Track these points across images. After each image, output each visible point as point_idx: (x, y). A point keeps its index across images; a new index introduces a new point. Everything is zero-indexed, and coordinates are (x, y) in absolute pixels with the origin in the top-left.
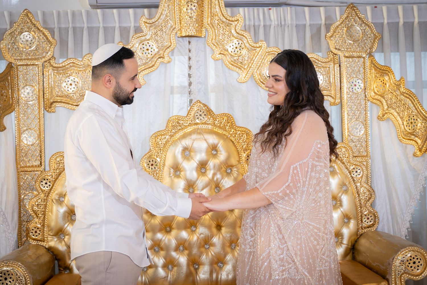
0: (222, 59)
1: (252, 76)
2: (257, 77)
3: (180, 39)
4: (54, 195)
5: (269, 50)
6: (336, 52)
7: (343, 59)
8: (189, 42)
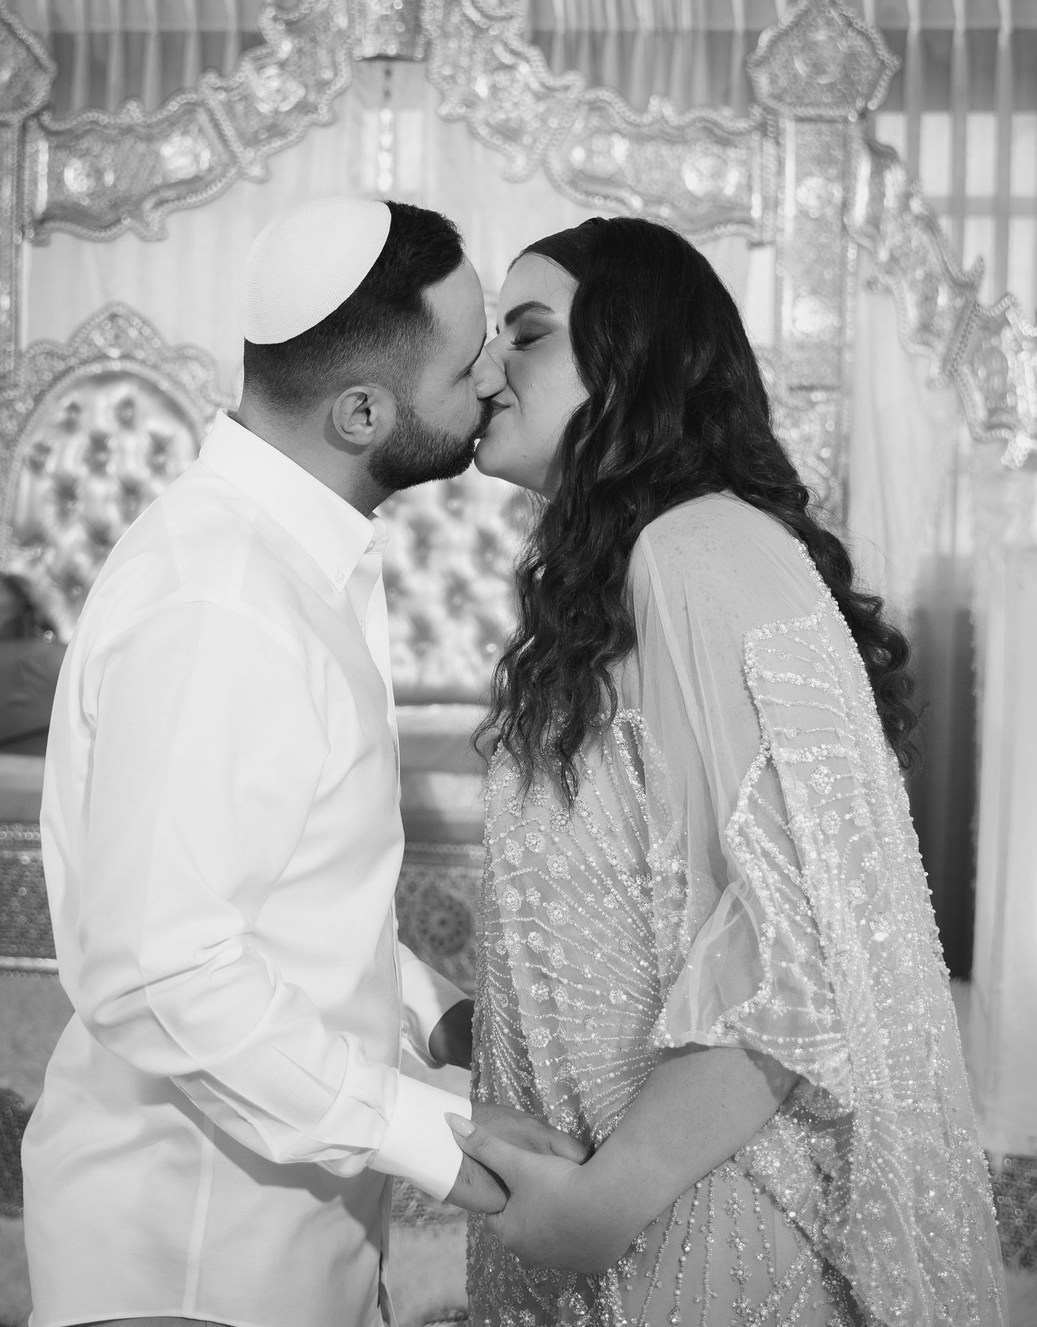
0: (464, 118)
1: (544, 163)
2: (557, 166)
3: (364, 65)
4: (25, 449)
5: (591, 95)
6: (773, 104)
7: (789, 126)
8: (388, 73)
